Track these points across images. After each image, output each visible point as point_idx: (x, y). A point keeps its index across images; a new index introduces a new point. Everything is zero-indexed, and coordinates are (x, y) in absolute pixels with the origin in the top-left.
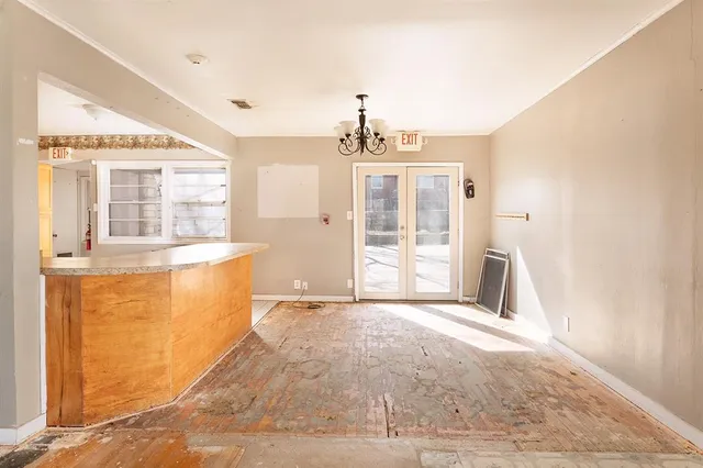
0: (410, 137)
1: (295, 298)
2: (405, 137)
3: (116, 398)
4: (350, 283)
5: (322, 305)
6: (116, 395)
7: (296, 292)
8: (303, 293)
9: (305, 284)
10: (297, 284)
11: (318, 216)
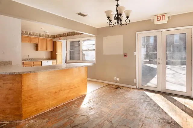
0: (161, 17)
1: (114, 83)
2: (159, 17)
3: (3, 115)
4: (135, 80)
5: (122, 88)
6: (3, 114)
7: (114, 81)
8: (117, 82)
9: (118, 79)
10: (115, 78)
11: (123, 54)
